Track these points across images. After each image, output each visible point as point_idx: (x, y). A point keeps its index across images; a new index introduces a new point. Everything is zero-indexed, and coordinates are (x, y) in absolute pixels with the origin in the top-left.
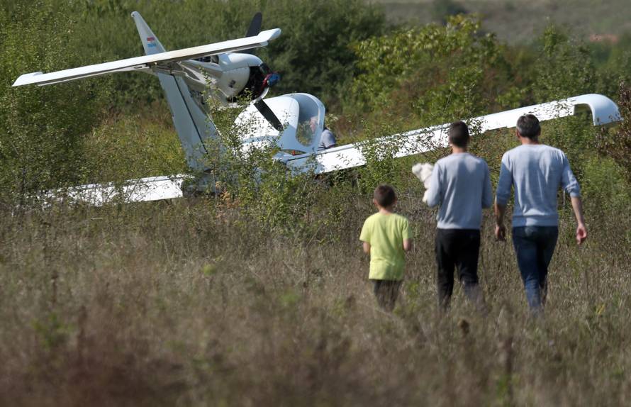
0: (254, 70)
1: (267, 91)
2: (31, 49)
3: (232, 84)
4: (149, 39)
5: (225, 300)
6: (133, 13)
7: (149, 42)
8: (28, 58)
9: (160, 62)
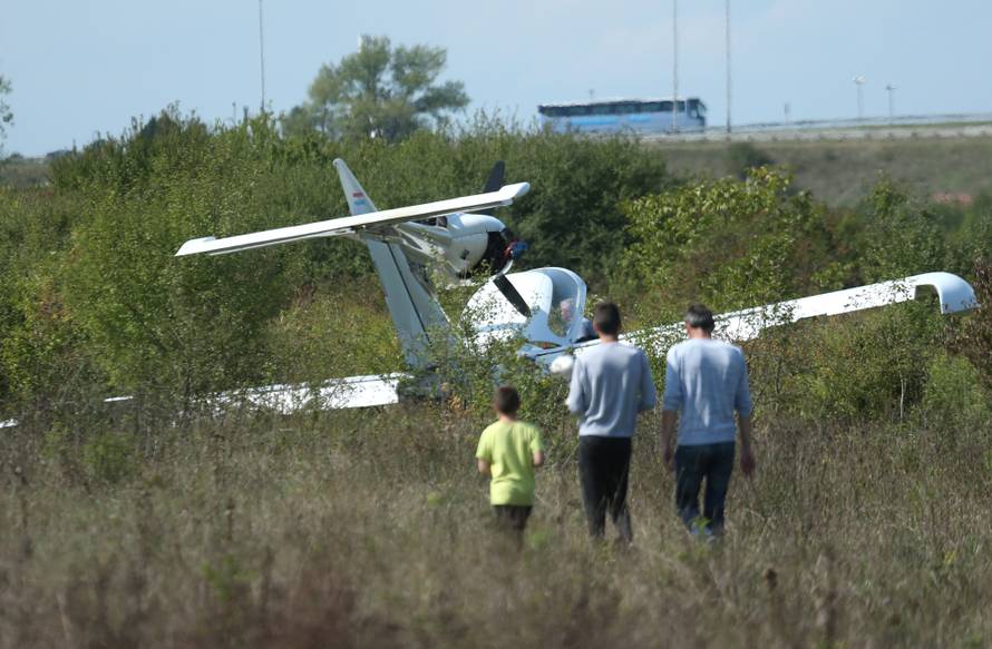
0: (494, 237)
1: (510, 264)
2: (200, 206)
3: (465, 255)
4: (355, 195)
5: (453, 538)
6: (337, 160)
7: (356, 199)
8: (197, 219)
9: (369, 225)
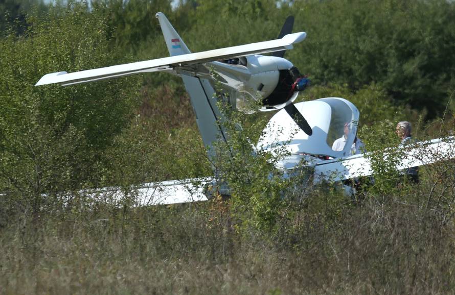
0: (284, 73)
1: (296, 95)
2: (62, 48)
3: (261, 87)
4: (173, 41)
6: (158, 14)
7: (174, 44)
8: (59, 58)
9: (184, 64)
